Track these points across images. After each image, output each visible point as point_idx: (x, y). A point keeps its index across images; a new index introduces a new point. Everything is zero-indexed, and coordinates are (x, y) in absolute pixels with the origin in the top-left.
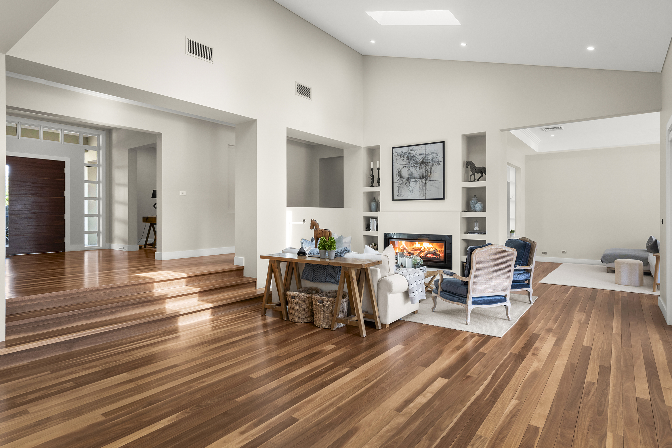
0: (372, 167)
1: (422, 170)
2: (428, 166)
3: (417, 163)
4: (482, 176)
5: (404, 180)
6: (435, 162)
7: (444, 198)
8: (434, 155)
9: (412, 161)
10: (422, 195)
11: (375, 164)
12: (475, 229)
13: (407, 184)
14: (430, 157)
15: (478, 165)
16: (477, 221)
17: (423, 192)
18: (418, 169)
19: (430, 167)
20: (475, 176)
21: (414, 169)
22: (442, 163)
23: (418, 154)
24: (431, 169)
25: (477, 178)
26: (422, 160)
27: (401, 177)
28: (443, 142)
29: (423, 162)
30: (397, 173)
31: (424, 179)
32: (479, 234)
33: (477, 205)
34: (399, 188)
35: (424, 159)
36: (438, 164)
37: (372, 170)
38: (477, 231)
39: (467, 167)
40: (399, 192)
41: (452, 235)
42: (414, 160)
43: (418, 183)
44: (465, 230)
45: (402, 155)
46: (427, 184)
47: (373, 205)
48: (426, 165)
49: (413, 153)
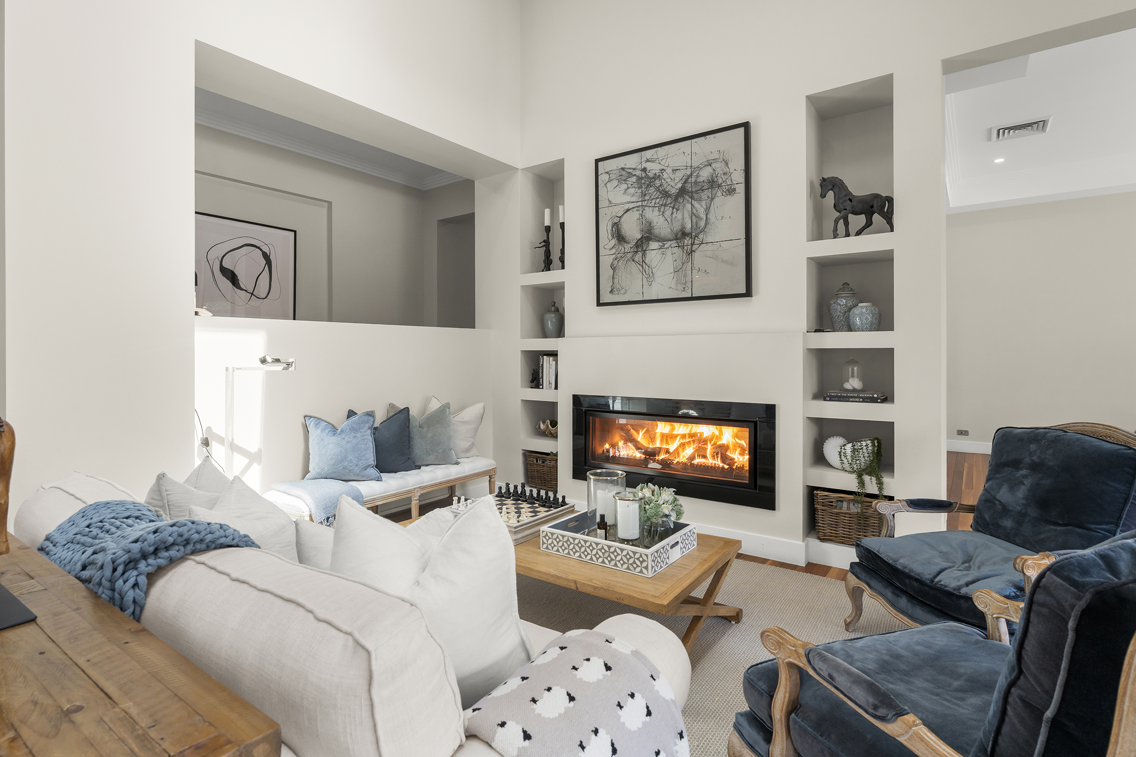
0: (547, 223)
1: (679, 215)
2: (700, 200)
3: (666, 194)
4: (869, 223)
5: (628, 247)
6: (719, 186)
7: (748, 293)
8: (719, 167)
9: (652, 190)
10: (680, 287)
11: (554, 215)
12: (847, 386)
13: (638, 257)
14: (705, 174)
15: (858, 188)
16: (853, 362)
17: (685, 276)
18: (668, 211)
19: (704, 203)
20: (846, 224)
21: (656, 213)
22: (741, 188)
23: (669, 171)
24: (707, 210)
26: (680, 185)
27: (620, 238)
28: (746, 126)
29: (682, 192)
30: (610, 228)
31: (687, 241)
32: (865, 400)
33: (856, 311)
34: (614, 269)
35: (685, 182)
36: (731, 191)
37: (548, 229)
38: (854, 390)
39: (823, 196)
40: (616, 281)
41: (774, 405)
42: (657, 189)
43: (669, 252)
44: (813, 388)
45: (625, 175)
46: (697, 256)
47: (551, 322)
48: (692, 198)
49: (653, 168)
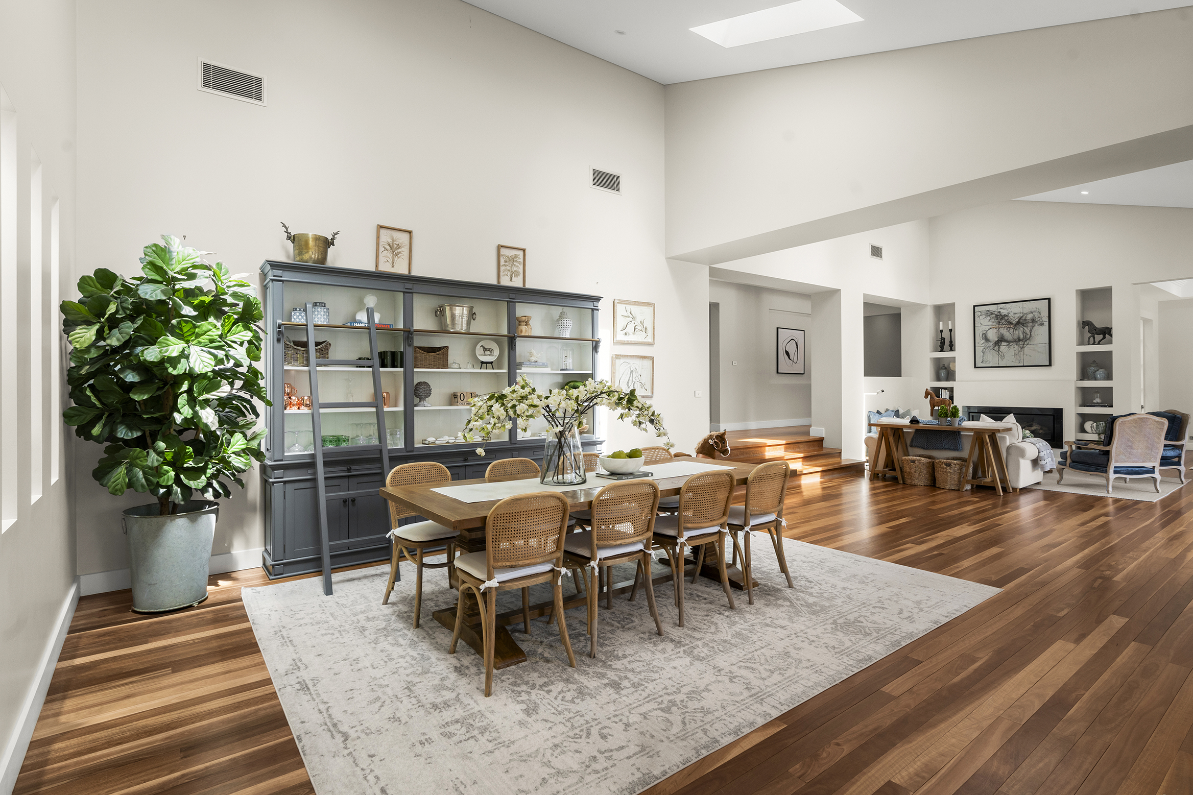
0: (941, 329)
1: (1017, 332)
2: (1027, 327)
3: (1010, 323)
4: (1104, 338)
5: (991, 344)
6: (1036, 322)
7: (1050, 365)
8: (1036, 314)
9: (1003, 321)
10: (1017, 361)
11: (946, 324)
12: (1095, 401)
13: (996, 348)
14: (1029, 317)
15: (1099, 325)
16: (1097, 392)
17: (1020, 357)
18: (1011, 330)
19: (1029, 328)
20: (1094, 338)
21: (1005, 330)
22: (1047, 324)
23: (1012, 314)
24: (1031, 331)
25: (1097, 342)
26: (1017, 320)
27: (987, 340)
28: (1049, 299)
29: (1018, 323)
30: (981, 335)
31: (1021, 343)
32: (1102, 406)
33: (1098, 372)
34: (984, 353)
35: (1020, 319)
36: (1042, 324)
37: (941, 331)
38: (1098, 403)
39: (1083, 328)
40: (984, 358)
41: (1061, 409)
42: (1006, 321)
43: (1012, 347)
44: (1080, 402)
45: (989, 314)
46: (1025, 349)
47: (943, 373)
48: (1023, 326)
49: (1004, 312)
